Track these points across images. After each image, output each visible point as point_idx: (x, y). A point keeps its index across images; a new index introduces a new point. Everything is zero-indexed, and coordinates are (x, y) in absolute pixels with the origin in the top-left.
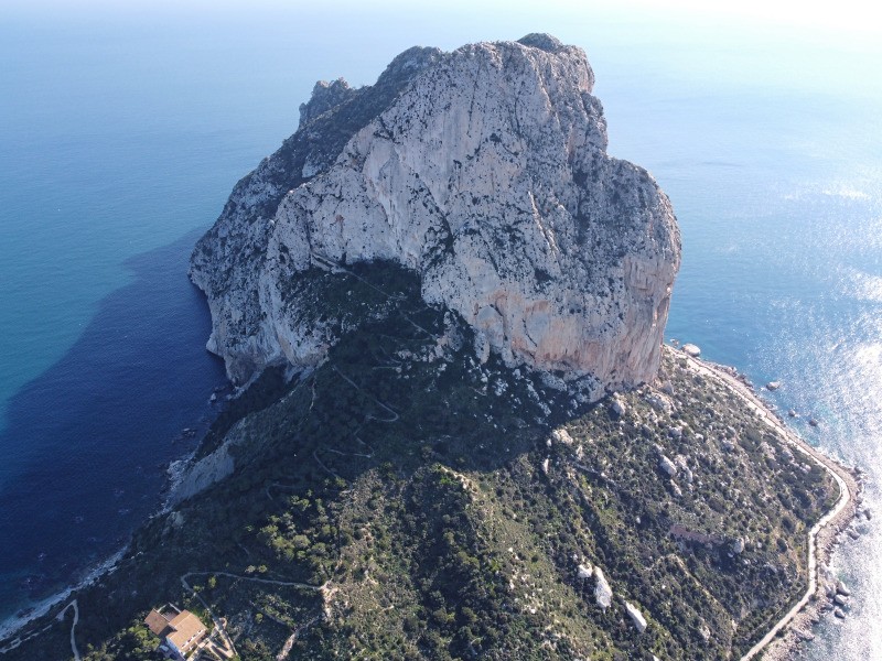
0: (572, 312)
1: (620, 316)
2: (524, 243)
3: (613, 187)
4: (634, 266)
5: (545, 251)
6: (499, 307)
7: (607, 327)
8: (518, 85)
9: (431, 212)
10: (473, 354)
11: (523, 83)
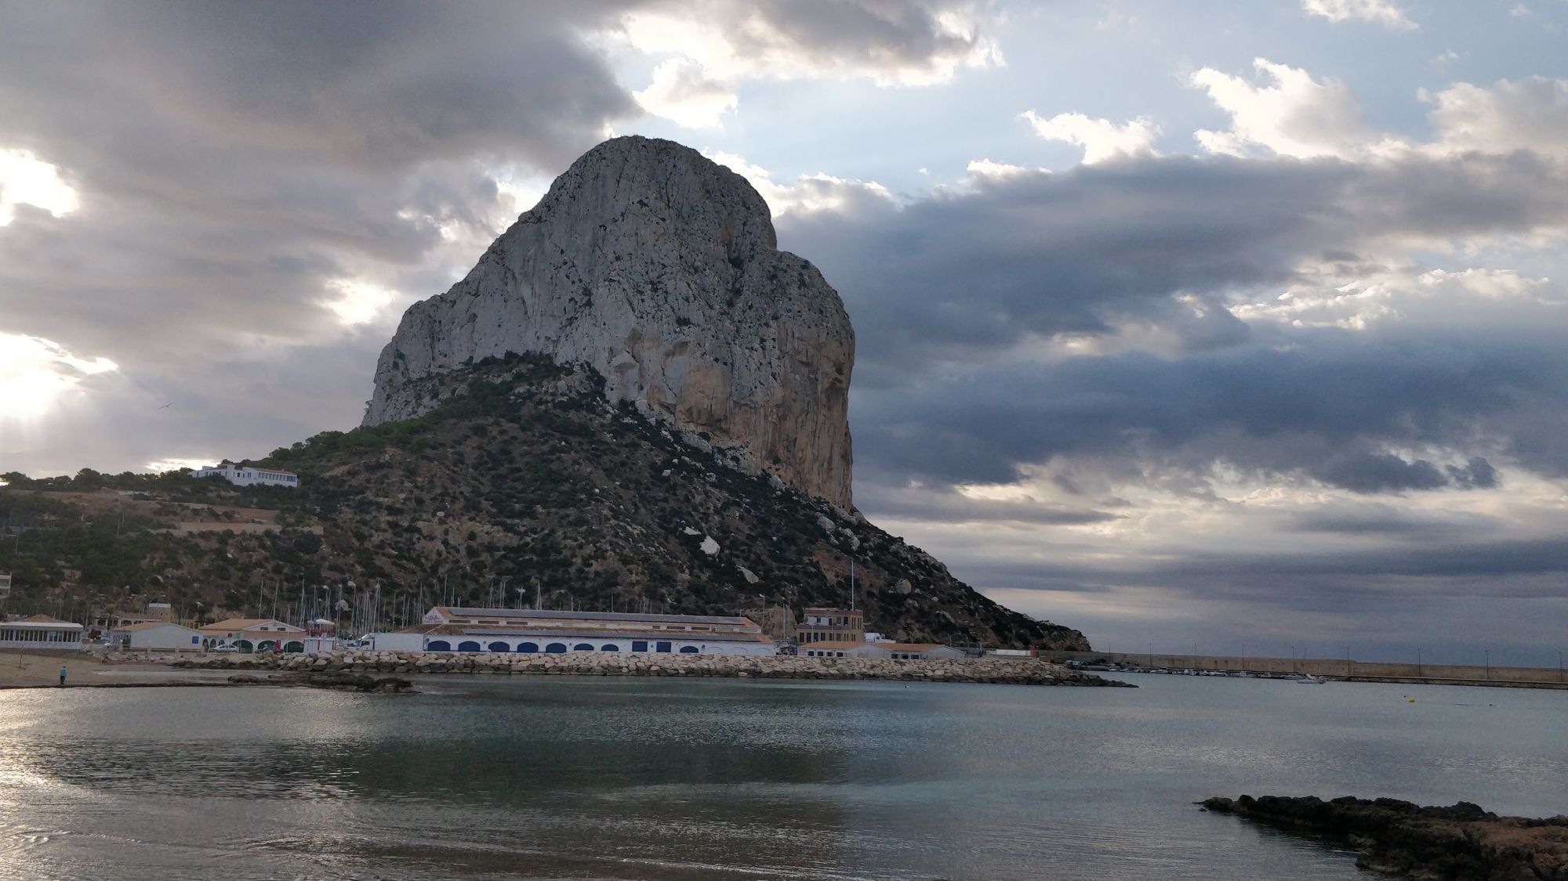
0: (717, 360)
1: (773, 375)
2: (666, 292)
3: (771, 269)
4: (790, 334)
5: (687, 300)
6: (636, 356)
7: (758, 385)
8: (670, 168)
9: (573, 283)
10: (603, 396)
11: (675, 166)
